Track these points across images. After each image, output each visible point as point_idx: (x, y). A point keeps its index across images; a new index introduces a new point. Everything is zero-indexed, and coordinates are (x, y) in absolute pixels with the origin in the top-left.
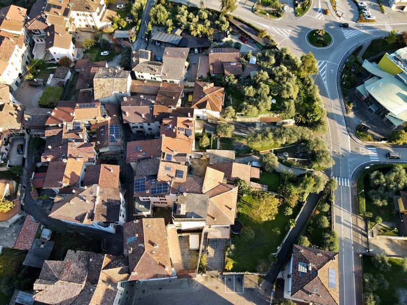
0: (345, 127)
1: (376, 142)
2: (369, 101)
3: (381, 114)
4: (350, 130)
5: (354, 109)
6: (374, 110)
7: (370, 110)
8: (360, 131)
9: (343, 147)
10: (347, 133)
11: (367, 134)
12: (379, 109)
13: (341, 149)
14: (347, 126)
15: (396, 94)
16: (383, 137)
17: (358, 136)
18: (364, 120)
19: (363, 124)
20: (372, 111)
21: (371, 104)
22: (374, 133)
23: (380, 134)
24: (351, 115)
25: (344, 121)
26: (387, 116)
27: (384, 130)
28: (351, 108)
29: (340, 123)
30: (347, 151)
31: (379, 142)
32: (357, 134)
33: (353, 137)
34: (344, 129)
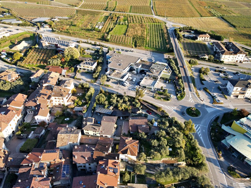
0: (220, 168)
1: (243, 179)
2: (231, 150)
3: (241, 159)
4: (224, 170)
5: (223, 155)
6: (236, 156)
7: (233, 156)
8: (231, 171)
9: (221, 183)
10: (222, 172)
11: (236, 173)
12: (239, 156)
13: (221, 184)
14: (221, 167)
15: (248, 146)
16: (246, 175)
17: (230, 175)
18: (231, 163)
19: (231, 165)
20: (235, 157)
21: (233, 152)
22: (240, 172)
23: (244, 173)
24: (222, 159)
25: (218, 163)
26: (245, 160)
27: (246, 170)
28: (221, 155)
29: (216, 165)
30: (225, 186)
31: (245, 179)
32: (229, 172)
33: (226, 174)
34: (219, 169)
